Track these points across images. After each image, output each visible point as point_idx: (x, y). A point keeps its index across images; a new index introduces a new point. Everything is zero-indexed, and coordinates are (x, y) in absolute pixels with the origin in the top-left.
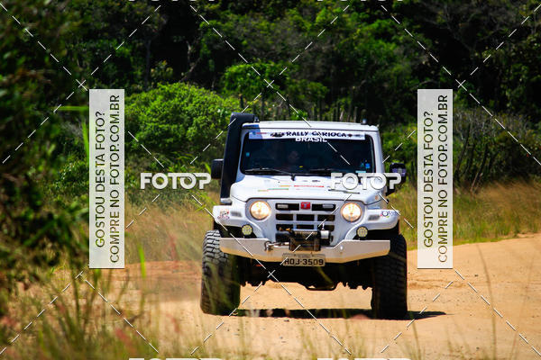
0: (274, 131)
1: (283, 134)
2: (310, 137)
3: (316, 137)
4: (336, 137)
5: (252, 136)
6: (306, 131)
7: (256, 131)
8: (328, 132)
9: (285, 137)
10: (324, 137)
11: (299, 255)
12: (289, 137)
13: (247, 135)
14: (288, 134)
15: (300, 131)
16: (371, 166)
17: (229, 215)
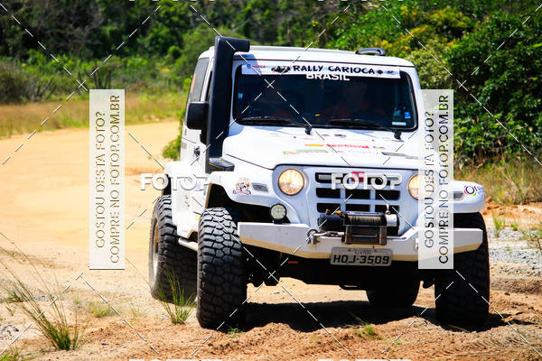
0: (276, 64)
1: (289, 69)
2: (326, 73)
3: (333, 73)
4: (361, 74)
5: (246, 71)
6: (321, 64)
7: (251, 63)
8: (349, 66)
9: (292, 72)
10: (345, 74)
11: (355, 250)
12: (297, 72)
13: (240, 68)
14: (295, 68)
15: (312, 65)
16: (411, 115)
17: (251, 189)
